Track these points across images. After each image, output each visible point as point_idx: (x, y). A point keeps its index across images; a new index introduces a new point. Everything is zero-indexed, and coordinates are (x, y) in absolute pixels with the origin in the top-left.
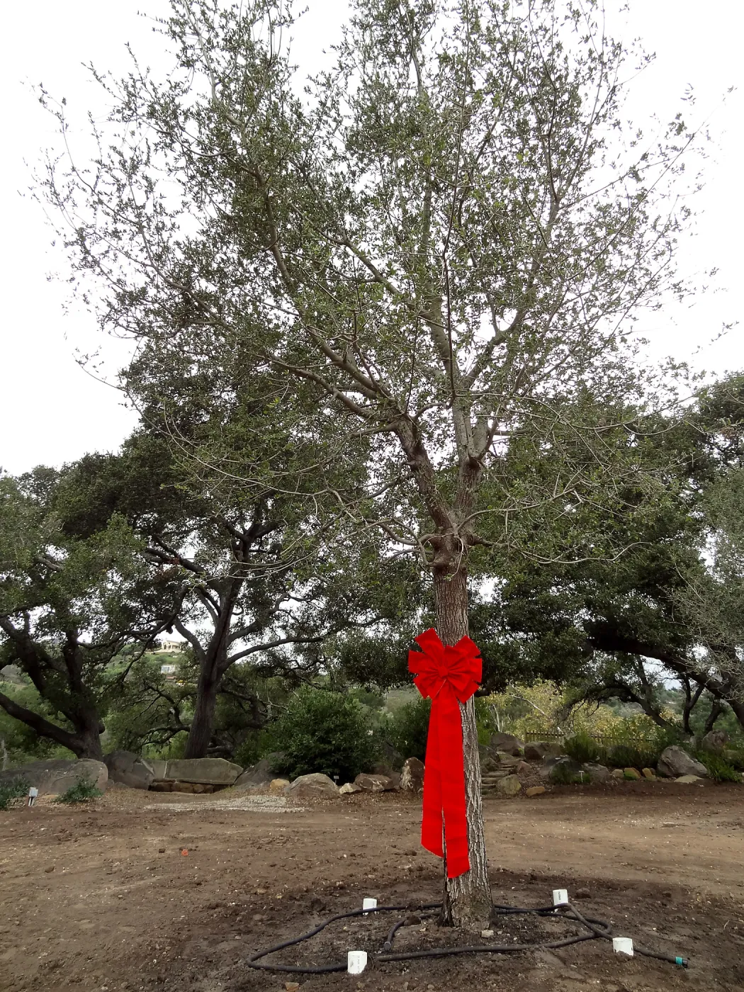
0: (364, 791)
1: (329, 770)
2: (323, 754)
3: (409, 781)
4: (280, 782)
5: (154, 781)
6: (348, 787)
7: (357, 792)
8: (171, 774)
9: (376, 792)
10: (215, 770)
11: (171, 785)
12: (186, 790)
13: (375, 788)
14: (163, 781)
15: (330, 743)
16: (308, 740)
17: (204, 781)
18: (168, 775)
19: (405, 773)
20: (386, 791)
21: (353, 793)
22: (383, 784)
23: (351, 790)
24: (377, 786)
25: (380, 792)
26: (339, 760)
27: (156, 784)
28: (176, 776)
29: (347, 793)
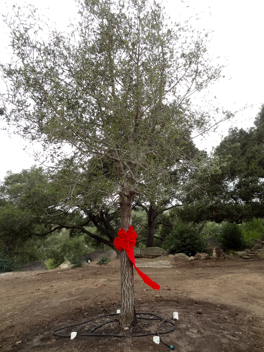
0: (198, 259)
1: (187, 252)
2: (184, 246)
3: (216, 255)
4: (171, 256)
5: (136, 255)
6: (192, 258)
7: (195, 259)
8: (141, 252)
9: (203, 259)
10: (156, 251)
11: (141, 256)
12: (146, 258)
13: (202, 258)
14: (139, 255)
15: (186, 242)
16: (178, 241)
17: (152, 254)
18: (140, 253)
19: (214, 252)
20: (207, 259)
21: (194, 260)
22: (205, 256)
23: (193, 259)
24: (203, 257)
25: (205, 259)
26: (190, 248)
27: (137, 256)
28: (143, 253)
29: (192, 260)
